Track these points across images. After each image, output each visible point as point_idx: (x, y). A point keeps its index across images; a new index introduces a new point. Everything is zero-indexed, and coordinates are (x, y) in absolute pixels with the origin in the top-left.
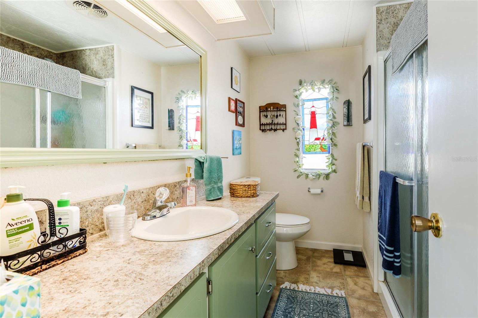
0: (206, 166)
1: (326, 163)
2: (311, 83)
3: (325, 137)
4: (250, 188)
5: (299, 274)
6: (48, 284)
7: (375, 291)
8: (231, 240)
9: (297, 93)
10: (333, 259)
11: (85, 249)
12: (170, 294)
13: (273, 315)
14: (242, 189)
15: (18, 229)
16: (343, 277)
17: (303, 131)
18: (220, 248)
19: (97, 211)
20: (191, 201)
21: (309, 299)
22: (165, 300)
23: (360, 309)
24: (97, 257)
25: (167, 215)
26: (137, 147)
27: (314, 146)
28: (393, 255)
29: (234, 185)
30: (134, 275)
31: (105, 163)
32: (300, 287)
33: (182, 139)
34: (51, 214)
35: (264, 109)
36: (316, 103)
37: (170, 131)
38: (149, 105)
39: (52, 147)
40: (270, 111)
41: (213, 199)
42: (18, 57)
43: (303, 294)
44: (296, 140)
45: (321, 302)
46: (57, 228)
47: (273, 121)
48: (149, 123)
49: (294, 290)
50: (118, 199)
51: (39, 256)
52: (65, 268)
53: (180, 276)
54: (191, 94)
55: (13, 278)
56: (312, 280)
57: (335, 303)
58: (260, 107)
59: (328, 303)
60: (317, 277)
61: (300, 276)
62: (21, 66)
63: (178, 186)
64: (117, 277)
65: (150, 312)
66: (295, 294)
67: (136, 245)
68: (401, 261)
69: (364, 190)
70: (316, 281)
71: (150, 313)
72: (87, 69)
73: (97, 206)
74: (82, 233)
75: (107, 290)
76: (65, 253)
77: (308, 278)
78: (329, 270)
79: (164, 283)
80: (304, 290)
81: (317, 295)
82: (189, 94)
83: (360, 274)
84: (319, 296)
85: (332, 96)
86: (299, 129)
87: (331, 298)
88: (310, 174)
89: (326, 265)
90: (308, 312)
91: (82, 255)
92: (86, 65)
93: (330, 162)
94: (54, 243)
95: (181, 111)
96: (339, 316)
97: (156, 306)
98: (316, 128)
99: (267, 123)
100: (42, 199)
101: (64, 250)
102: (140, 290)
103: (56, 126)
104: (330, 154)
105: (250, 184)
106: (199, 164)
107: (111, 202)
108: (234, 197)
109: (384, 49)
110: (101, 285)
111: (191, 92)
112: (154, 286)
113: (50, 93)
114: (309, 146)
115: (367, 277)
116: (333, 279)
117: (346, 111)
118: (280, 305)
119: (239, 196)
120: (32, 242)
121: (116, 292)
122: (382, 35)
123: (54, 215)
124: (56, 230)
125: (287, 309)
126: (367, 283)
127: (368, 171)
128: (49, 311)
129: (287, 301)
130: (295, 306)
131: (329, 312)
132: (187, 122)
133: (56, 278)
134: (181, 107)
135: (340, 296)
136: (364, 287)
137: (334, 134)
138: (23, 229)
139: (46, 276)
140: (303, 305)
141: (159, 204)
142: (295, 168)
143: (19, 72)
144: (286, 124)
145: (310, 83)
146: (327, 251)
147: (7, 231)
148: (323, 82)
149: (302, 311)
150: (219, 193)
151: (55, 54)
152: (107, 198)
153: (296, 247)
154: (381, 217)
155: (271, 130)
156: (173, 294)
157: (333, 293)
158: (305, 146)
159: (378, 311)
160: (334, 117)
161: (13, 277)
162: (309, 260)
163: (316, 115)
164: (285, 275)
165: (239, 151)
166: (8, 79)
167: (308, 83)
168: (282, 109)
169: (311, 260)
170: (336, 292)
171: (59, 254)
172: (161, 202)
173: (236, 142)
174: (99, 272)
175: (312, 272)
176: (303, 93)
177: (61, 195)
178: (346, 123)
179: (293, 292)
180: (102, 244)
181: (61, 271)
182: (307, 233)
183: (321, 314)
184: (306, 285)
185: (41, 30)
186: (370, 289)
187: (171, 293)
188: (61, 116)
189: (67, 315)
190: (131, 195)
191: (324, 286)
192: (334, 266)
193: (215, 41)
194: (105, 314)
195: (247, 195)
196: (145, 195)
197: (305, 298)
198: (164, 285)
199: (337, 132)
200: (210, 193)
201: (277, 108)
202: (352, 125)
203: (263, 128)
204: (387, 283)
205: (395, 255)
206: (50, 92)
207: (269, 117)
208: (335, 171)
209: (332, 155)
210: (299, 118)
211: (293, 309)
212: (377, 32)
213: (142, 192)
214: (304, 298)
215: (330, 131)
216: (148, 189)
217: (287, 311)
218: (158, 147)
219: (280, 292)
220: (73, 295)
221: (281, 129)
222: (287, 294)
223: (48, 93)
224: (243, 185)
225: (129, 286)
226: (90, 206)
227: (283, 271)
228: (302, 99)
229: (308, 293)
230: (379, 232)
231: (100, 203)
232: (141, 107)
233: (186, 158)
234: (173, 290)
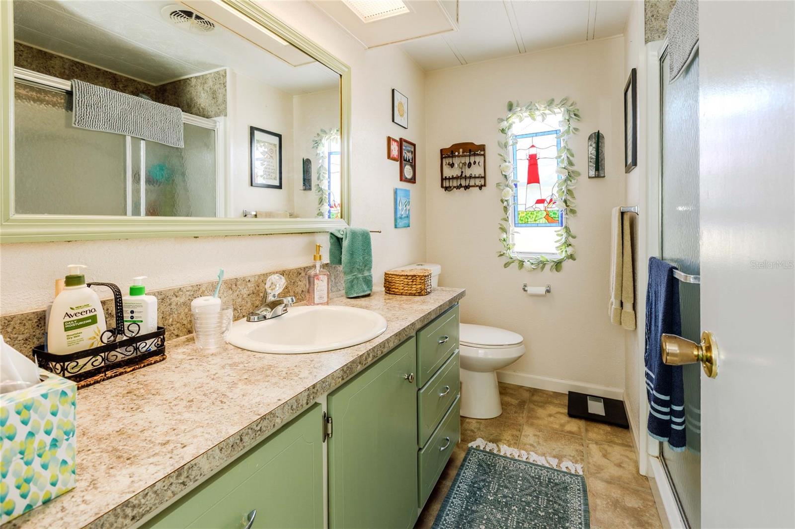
0: (345, 244)
1: (556, 242)
2: (529, 106)
3: (554, 198)
4: (415, 280)
5: (502, 428)
6: (108, 397)
7: (643, 472)
8: (366, 359)
9: (505, 124)
10: (567, 408)
11: (164, 355)
12: (255, 426)
13: (451, 489)
14: (402, 282)
15: (79, 321)
16: (582, 441)
17: (514, 189)
18: (345, 369)
19: (184, 304)
20: (321, 298)
21: (517, 470)
22: (247, 434)
23: (609, 500)
24: (176, 367)
25: (283, 315)
26: (257, 216)
27: (535, 212)
28: (669, 408)
29: (391, 274)
30: (215, 395)
31: (196, 237)
32: (501, 448)
33: (323, 204)
34: (119, 304)
35: (448, 154)
36: (537, 141)
37: (305, 192)
38: (276, 154)
39: (147, 214)
40: (459, 156)
41: (355, 295)
42: (106, 95)
43: (506, 461)
44: (501, 203)
45: (536, 478)
46: (126, 324)
47: (462, 172)
48: (276, 180)
49: (491, 453)
50: (212, 289)
51: (103, 359)
52: (134, 378)
53: (275, 403)
54: (336, 134)
55: (48, 379)
56: (524, 440)
57: (563, 483)
58: (441, 150)
59: (550, 482)
60: (535, 435)
61: (504, 431)
62: (109, 107)
63: (303, 274)
64: (193, 396)
65: (222, 448)
66: (492, 460)
67: (230, 355)
68: (686, 422)
69: (623, 291)
70: (531, 442)
71: (223, 450)
72: (193, 105)
73: (184, 297)
74: (159, 333)
75: (176, 412)
76: (136, 357)
77: (518, 437)
78: (557, 426)
79: (251, 410)
80: (509, 456)
81: (531, 466)
82: (332, 134)
83: (616, 439)
84: (535, 468)
85: (567, 127)
86: (507, 186)
87: (556, 474)
88: (526, 261)
89: (552, 418)
90: (512, 492)
91: (158, 364)
92: (191, 99)
93: (563, 241)
94: (123, 344)
95: (321, 161)
96: (567, 506)
97: (232, 440)
98: (539, 183)
99: (453, 176)
100: (108, 284)
101: (135, 354)
102: (216, 416)
103: (152, 187)
104: (564, 226)
105: (415, 274)
106: (336, 240)
107: (203, 292)
108: (390, 294)
109: (659, 37)
110: (170, 404)
111: (335, 131)
112: (236, 413)
113: (144, 142)
114: (525, 213)
115: (630, 446)
116: (563, 442)
117: (594, 152)
118: (464, 475)
119: (397, 293)
120: (95, 339)
121: (186, 415)
122: (656, 13)
123: (122, 306)
124: (125, 327)
125: (476, 481)
126: (627, 457)
127: (631, 258)
128: (101, 431)
129: (478, 469)
130: (490, 479)
131: (549, 497)
132: (329, 177)
133: (120, 390)
134: (321, 155)
135: (573, 472)
136: (621, 463)
137: (569, 192)
138: (84, 322)
139: (109, 386)
140: (504, 479)
141: (271, 298)
142: (499, 251)
143: (106, 115)
144: (484, 178)
145: (526, 106)
146: (557, 395)
147: (64, 323)
148: (550, 103)
149: (501, 488)
150: (365, 287)
151: (154, 87)
152: (199, 287)
153: (498, 382)
154: (650, 340)
155: (459, 187)
156: (261, 428)
157: (561, 465)
158: (519, 214)
159: (644, 508)
160: (571, 163)
161: (48, 377)
162: (524, 406)
163: (538, 161)
164: (478, 427)
165: (405, 221)
166: (94, 125)
167: (524, 106)
168: (478, 153)
169: (526, 407)
170: (567, 465)
171: (128, 359)
172: (274, 296)
173: (400, 208)
174: (173, 387)
175: (526, 427)
176: (514, 125)
177: (135, 280)
178: (594, 173)
179: (490, 456)
180: (187, 351)
181: (129, 381)
182: (518, 359)
183: (535, 498)
184: (514, 448)
185: (136, 56)
186: (632, 468)
187: (257, 426)
188: (158, 173)
189: (119, 438)
190: (232, 285)
191: (546, 452)
192: (568, 421)
193: (365, 50)
194: (164, 442)
195: (411, 291)
196: (253, 285)
197: (510, 469)
198: (250, 413)
199: (575, 188)
200: (351, 285)
201: (470, 151)
202: (604, 177)
203: (446, 184)
204: (665, 461)
205: (672, 410)
206: (144, 140)
207: (456, 165)
208: (571, 257)
209: (567, 230)
210: (507, 167)
211: (487, 484)
212: (645, 9)
213: (248, 281)
214: (508, 468)
215: (563, 187)
216: (257, 277)
217: (476, 485)
218: (289, 216)
219: (468, 454)
220: (134, 414)
221: (477, 186)
222: (478, 457)
223: (142, 141)
224: (404, 275)
225: (204, 409)
226: (175, 297)
227: (475, 420)
228: (513, 134)
229: (516, 460)
230: (646, 366)
231: (188, 293)
232: (265, 156)
233: (317, 232)
234: (260, 421)
